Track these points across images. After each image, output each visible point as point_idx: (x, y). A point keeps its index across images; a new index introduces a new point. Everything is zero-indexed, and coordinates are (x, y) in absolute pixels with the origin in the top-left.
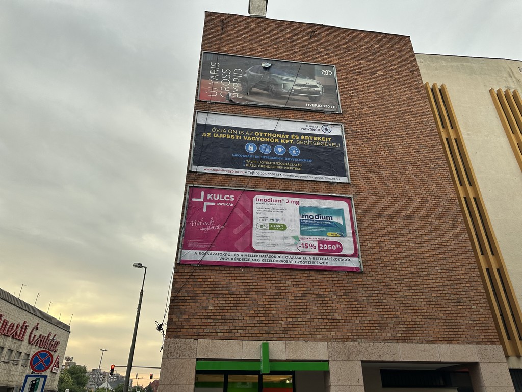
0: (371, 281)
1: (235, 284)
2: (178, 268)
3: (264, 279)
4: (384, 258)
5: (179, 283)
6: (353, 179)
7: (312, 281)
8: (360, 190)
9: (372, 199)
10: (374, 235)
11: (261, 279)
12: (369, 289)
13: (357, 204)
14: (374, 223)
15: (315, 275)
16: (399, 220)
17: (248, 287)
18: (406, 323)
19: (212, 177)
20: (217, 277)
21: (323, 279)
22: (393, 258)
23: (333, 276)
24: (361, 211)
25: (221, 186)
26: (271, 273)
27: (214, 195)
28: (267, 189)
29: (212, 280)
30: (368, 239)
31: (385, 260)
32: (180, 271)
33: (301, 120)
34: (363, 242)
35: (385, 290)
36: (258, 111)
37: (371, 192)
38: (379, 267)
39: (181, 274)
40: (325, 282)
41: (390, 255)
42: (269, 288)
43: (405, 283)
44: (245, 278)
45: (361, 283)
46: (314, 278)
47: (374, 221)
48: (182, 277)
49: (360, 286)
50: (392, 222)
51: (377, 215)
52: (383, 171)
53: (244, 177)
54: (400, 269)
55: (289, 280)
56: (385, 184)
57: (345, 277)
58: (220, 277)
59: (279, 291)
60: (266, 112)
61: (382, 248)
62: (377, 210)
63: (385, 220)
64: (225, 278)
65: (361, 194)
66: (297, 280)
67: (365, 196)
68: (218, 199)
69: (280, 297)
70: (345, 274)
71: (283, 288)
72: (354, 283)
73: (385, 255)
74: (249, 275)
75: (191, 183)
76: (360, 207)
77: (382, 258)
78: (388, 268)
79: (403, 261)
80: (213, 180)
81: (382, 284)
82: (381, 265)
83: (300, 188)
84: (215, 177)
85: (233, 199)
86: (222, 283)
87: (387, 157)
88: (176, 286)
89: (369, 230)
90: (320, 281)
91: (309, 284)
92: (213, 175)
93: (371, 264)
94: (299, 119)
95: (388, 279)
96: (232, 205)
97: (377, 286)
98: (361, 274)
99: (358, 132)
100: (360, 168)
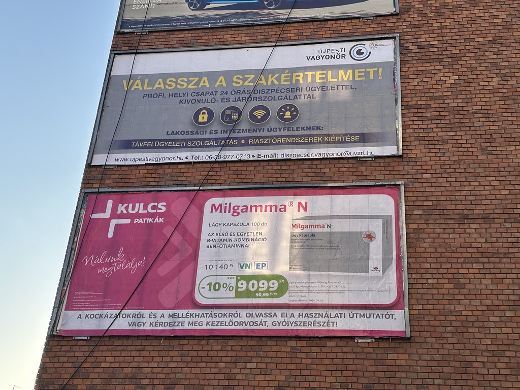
0: (428, 357)
1: (149, 370)
2: (51, 343)
3: (204, 359)
4: (462, 308)
5: (49, 370)
6: (410, 147)
7: (299, 361)
8: (424, 167)
9: (448, 184)
10: (445, 260)
11: (199, 359)
12: (421, 375)
13: (414, 199)
14: (446, 236)
15: (307, 349)
16: (508, 225)
17: (172, 376)
19: (129, 172)
20: (117, 359)
21: (324, 356)
22: (485, 308)
23: (345, 350)
24: (420, 212)
25: (144, 186)
26: (219, 348)
27: (131, 205)
28: (229, 184)
29: (108, 365)
30: (430, 271)
31: (464, 313)
32: (55, 349)
33: (311, 39)
34: (418, 276)
35: (459, 376)
36: (227, 36)
37: (449, 171)
38: (449, 329)
39: (53, 354)
40: (326, 361)
41: (478, 302)
42: (212, 376)
43: (507, 360)
44: (168, 359)
45: (403, 363)
46: (303, 355)
47: (447, 231)
48: (56, 360)
49: (401, 369)
50: (490, 231)
51: (457, 217)
52: (480, 121)
53: (188, 166)
54: (498, 331)
55: (254, 360)
56: (483, 150)
57: (371, 350)
58: (121, 359)
59: (232, 383)
60: (242, 36)
61: (459, 286)
62: (458, 207)
63: (474, 226)
64: (130, 359)
65: (424, 176)
66: (268, 360)
67: (433, 180)
68: (136, 211)
70: (371, 345)
71: (239, 377)
72: (388, 362)
73: (467, 302)
74: (176, 353)
75: (90, 186)
76: (420, 203)
77: (458, 308)
78: (470, 330)
79: (508, 314)
80: (129, 176)
81: (452, 364)
82: (454, 324)
83: (296, 175)
84: (134, 172)
85: (164, 209)
86: (126, 370)
87: (493, 91)
88: (44, 376)
89: (433, 250)
90: (317, 361)
91: (293, 367)
92: (130, 168)
93: (432, 323)
94: (307, 39)
95: (467, 352)
96: (161, 220)
97: (440, 369)
98: (407, 345)
99: (433, 46)
100: (429, 122)
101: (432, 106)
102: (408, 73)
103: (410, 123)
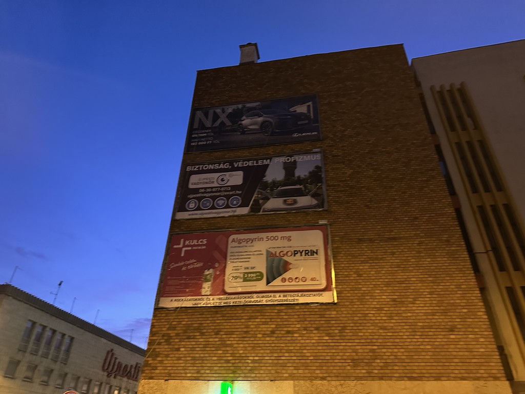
0: (346, 312)
1: (206, 325)
2: (156, 312)
3: (234, 318)
4: (361, 286)
5: (156, 327)
6: (331, 206)
7: (281, 317)
9: (351, 224)
10: (352, 262)
11: (231, 318)
12: (343, 322)
13: (335, 232)
14: (352, 250)
15: (285, 311)
16: (382, 244)
17: (218, 327)
18: (385, 357)
20: (190, 320)
21: (294, 314)
22: (372, 286)
23: (304, 310)
24: (338, 238)
26: (241, 312)
29: (185, 323)
30: (345, 268)
31: (362, 289)
32: (158, 315)
34: (339, 271)
35: (361, 321)
37: (351, 217)
38: (355, 297)
39: (157, 318)
40: (296, 317)
41: (369, 283)
42: (238, 327)
43: (384, 312)
44: (215, 319)
45: (333, 316)
46: (284, 314)
47: (352, 247)
48: (159, 321)
49: (333, 319)
50: (373, 246)
51: (356, 240)
52: (365, 192)
53: (222, 219)
54: (380, 297)
55: (259, 317)
56: (367, 206)
57: (317, 310)
59: (248, 330)
61: (360, 275)
62: (357, 235)
63: (365, 244)
64: (197, 319)
65: (339, 220)
66: (266, 317)
67: (343, 222)
69: (249, 336)
70: (317, 307)
71: (252, 326)
72: (326, 316)
73: (364, 283)
74: (219, 315)
75: (174, 230)
76: (337, 234)
77: (359, 286)
78: (366, 297)
79: (384, 288)
80: (193, 225)
81: (359, 315)
82: (358, 295)
84: (195, 223)
86: (194, 325)
87: (370, 177)
89: (346, 258)
90: (291, 317)
91: (279, 320)
93: (347, 295)
94: (279, 154)
95: (365, 309)
96: (205, 247)
97: (352, 318)
98: (335, 306)
99: (339, 156)
100: (340, 193)
101: (342, 185)
102: (328, 169)
103: (330, 194)
